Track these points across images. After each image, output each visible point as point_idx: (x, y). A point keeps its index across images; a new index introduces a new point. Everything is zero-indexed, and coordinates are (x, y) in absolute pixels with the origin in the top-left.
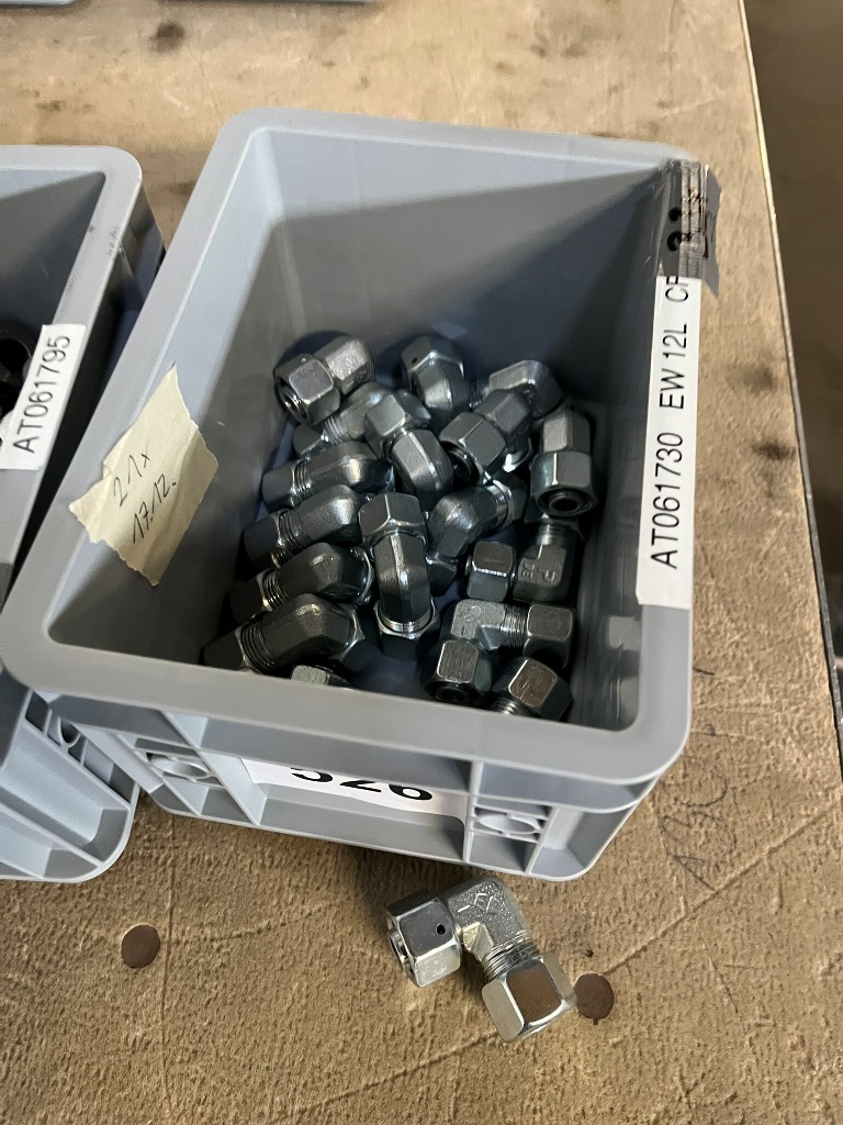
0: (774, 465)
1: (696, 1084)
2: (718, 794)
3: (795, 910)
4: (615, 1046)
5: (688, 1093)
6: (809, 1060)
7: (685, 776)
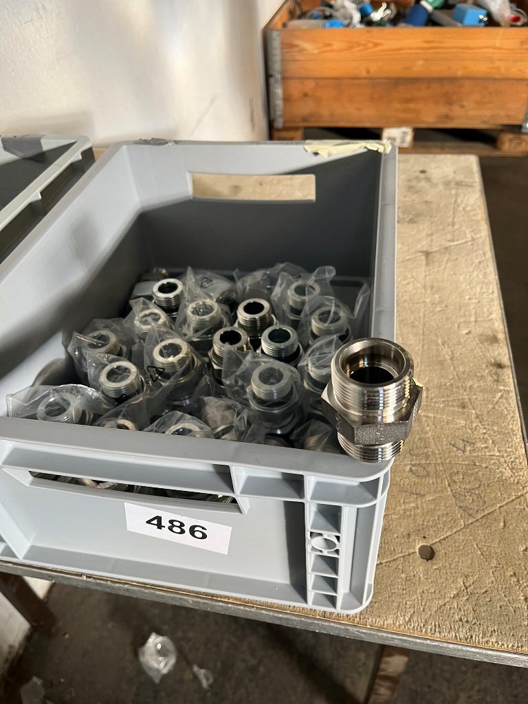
0: (500, 371)
1: (470, 585)
2: (477, 486)
3: (511, 527)
4: (435, 569)
5: (466, 588)
6: (518, 581)
7: (463, 479)
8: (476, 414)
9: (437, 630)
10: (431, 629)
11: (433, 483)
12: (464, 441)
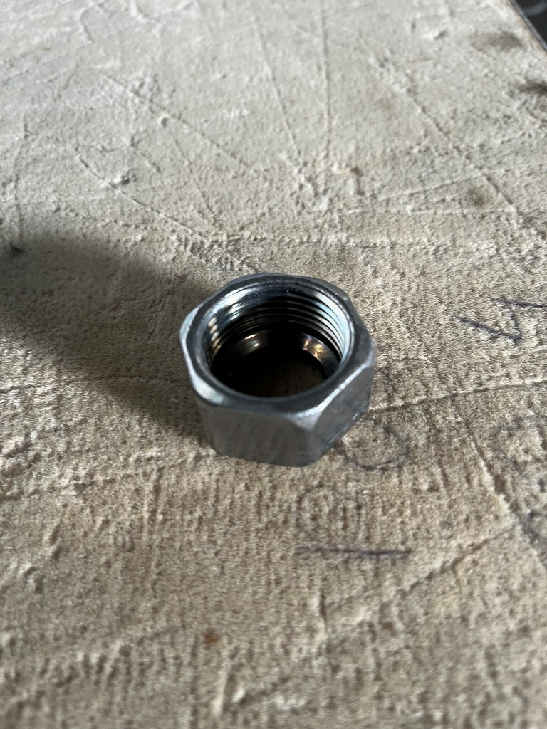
8: (520, 213)
11: (433, 488)
12: (506, 302)
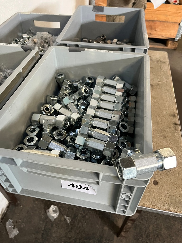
9: (159, 206)
10: (158, 206)
